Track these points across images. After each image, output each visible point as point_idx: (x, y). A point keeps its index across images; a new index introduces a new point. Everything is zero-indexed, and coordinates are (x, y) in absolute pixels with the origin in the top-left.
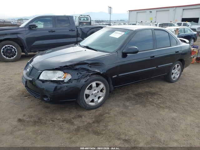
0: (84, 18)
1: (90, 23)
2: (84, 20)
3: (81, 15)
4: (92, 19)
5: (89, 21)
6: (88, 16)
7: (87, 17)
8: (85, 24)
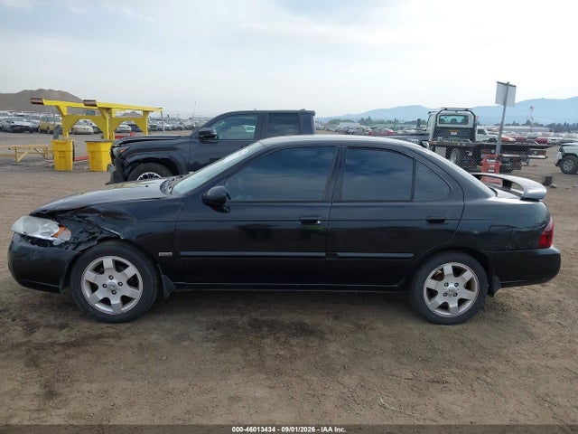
0: (453, 117)
1: (471, 133)
2: (454, 121)
3: (446, 109)
4: (478, 120)
5: (470, 125)
6: (467, 110)
7: (466, 115)
8: (456, 134)
